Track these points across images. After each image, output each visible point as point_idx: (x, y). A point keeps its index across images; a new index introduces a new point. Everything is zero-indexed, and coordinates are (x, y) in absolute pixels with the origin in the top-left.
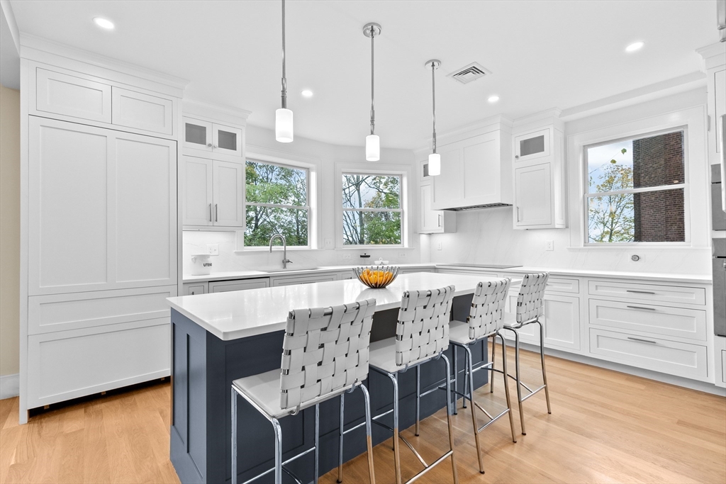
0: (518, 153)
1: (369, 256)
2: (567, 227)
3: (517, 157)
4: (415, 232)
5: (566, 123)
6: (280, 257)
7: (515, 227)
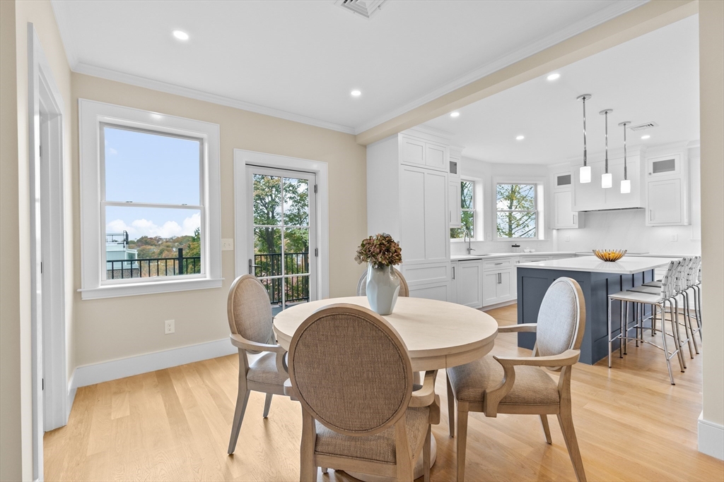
0: (651, 171)
1: (519, 246)
2: (690, 224)
3: (650, 174)
4: (549, 228)
5: (689, 149)
6: (466, 246)
7: (647, 224)
